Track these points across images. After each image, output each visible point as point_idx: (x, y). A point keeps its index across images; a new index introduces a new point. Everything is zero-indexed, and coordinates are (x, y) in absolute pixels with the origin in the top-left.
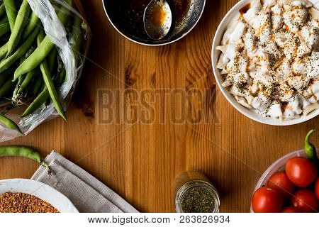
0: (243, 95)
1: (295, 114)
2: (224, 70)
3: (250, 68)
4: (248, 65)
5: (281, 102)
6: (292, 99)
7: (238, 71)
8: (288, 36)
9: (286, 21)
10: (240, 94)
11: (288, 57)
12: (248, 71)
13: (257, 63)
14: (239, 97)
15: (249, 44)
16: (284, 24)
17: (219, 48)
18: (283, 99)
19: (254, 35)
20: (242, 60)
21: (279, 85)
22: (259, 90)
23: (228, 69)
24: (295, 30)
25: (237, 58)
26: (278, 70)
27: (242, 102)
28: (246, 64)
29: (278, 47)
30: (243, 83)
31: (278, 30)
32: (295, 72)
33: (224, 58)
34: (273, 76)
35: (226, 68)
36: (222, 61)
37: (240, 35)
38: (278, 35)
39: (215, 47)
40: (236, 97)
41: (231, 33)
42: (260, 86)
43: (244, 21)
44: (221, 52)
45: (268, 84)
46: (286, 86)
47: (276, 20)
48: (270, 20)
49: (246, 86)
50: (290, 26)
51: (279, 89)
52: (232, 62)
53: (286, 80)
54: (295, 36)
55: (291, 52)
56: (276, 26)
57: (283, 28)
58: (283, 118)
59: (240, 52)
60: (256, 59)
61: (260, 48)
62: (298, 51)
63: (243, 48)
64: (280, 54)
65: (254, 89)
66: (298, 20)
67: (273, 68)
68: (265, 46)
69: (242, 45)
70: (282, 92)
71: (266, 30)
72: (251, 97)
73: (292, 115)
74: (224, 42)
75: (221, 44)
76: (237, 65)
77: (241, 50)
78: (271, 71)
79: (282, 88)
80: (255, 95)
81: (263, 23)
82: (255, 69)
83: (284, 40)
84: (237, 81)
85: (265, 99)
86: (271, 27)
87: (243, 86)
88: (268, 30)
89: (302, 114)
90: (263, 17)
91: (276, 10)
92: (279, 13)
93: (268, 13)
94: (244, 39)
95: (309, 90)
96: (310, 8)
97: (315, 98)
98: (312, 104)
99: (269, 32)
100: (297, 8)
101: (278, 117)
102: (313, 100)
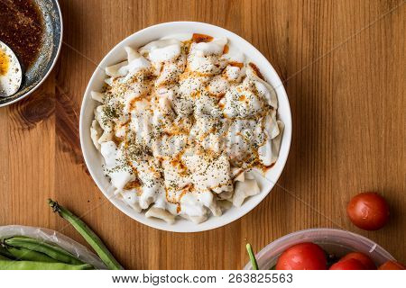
0: (102, 126)
2: (112, 79)
3: (137, 104)
4: (137, 99)
5: (137, 176)
6: (149, 183)
7: (122, 95)
10: (101, 122)
12: (132, 106)
14: (98, 125)
15: (163, 77)
17: (128, 50)
18: (141, 175)
19: (179, 74)
20: (137, 87)
21: (150, 154)
23: (117, 83)
24: (229, 113)
25: (135, 79)
26: (165, 137)
27: (94, 132)
28: (137, 95)
29: (191, 113)
30: (114, 112)
31: (209, 95)
32: (183, 158)
33: (123, 68)
34: (152, 137)
35: (115, 80)
37: (165, 59)
38: (204, 99)
39: (125, 45)
40: (94, 122)
41: (158, 47)
43: (185, 50)
44: (127, 60)
45: (139, 141)
46: (157, 162)
47: (218, 85)
48: (212, 76)
49: (115, 120)
50: (228, 105)
51: (145, 158)
53: (163, 156)
54: (221, 120)
55: (200, 132)
56: (212, 88)
58: (120, 195)
60: (153, 100)
61: (171, 93)
62: (207, 137)
63: (154, 77)
65: (120, 131)
66: (243, 105)
67: (161, 130)
68: (179, 98)
69: (156, 73)
70: (145, 165)
71: (196, 80)
72: (109, 135)
73: (133, 200)
76: (127, 87)
78: (156, 131)
79: (150, 162)
80: (117, 141)
81: (201, 71)
82: (142, 111)
83: (205, 112)
84: (110, 103)
85: (120, 153)
86: (206, 85)
88: (199, 83)
89: (144, 211)
90: (208, 65)
91: (232, 72)
92: (229, 79)
93: (218, 66)
94: (165, 67)
95: (178, 193)
96: (271, 108)
97: (179, 209)
98: (167, 211)
99: (197, 87)
100: (255, 92)
101: (116, 189)
102: (173, 208)
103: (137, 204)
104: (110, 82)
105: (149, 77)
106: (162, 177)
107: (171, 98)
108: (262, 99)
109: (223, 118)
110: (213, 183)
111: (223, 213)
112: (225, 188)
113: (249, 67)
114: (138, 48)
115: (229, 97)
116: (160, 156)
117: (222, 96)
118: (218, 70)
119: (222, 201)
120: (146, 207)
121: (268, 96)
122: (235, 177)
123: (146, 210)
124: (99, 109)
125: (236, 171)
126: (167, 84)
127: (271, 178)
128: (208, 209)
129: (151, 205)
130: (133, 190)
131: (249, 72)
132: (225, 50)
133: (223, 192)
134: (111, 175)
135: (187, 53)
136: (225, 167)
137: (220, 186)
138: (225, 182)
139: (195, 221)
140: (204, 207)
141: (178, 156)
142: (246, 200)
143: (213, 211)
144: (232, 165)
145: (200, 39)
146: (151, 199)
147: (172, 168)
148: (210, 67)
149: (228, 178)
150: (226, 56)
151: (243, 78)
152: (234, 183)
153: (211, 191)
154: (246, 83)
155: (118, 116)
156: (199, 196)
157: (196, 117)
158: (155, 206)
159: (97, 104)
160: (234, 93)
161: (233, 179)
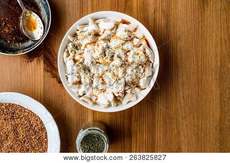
0: (70, 52)
2: (79, 32)
3: (88, 46)
4: (89, 44)
5: (80, 79)
6: (85, 84)
8: (123, 58)
10: (70, 50)
12: (86, 46)
13: (95, 49)
14: (68, 52)
15: (103, 36)
19: (111, 37)
20: (90, 38)
21: (90, 71)
23: (81, 34)
24: (130, 60)
25: (90, 34)
26: (98, 64)
27: (65, 54)
28: (90, 42)
29: (113, 56)
30: (77, 47)
31: (123, 49)
32: (104, 76)
34: (92, 63)
35: (81, 32)
37: (106, 28)
38: (120, 51)
39: (89, 17)
40: (66, 50)
41: (104, 22)
42: (81, 60)
43: (117, 26)
44: (88, 24)
45: (85, 63)
46: (91, 75)
47: (128, 46)
48: (126, 41)
49: (76, 51)
50: (130, 56)
51: (86, 72)
56: (125, 47)
62: (118, 69)
63: (99, 35)
65: (78, 57)
68: (109, 48)
69: (100, 33)
70: (86, 75)
71: (118, 41)
72: (72, 58)
73: (76, 90)
76: (86, 37)
78: (94, 60)
80: (75, 61)
81: (122, 37)
82: (90, 50)
83: (119, 57)
84: (76, 43)
85: (75, 67)
86: (123, 44)
89: (80, 96)
90: (126, 35)
91: (136, 41)
92: (134, 44)
94: (105, 32)
95: (98, 92)
96: (151, 62)
97: (96, 99)
98: (91, 99)
99: (118, 44)
100: (145, 53)
101: (69, 83)
102: (94, 98)
103: (78, 93)
104: (78, 33)
105: (97, 35)
106: (92, 83)
107: (105, 46)
108: (147, 57)
109: (127, 61)
110: (115, 91)
111: (117, 106)
112: (120, 95)
113: (145, 41)
114: (95, 20)
115: (132, 52)
116: (93, 73)
117: (129, 51)
118: (130, 38)
119: (117, 100)
120: (81, 95)
121: (150, 56)
122: (126, 90)
123: (81, 96)
124: (70, 44)
125: (127, 88)
126: (104, 40)
127: (143, 94)
128: (110, 102)
129: (84, 94)
130: (77, 85)
131: (144, 43)
132: (135, 30)
133: (119, 96)
134: (68, 76)
135: (117, 27)
136: (123, 85)
137: (118, 93)
138: (121, 91)
139: (103, 107)
140: (109, 101)
141: (102, 75)
142: (129, 102)
143: (112, 104)
144: (126, 84)
145: (124, 22)
146: (85, 91)
147: (98, 79)
148: (126, 36)
149: (123, 90)
150: (135, 33)
151: (141, 45)
152: (125, 93)
153: (114, 94)
154: (141, 48)
155: (78, 50)
156: (107, 96)
157: (114, 58)
158: (85, 95)
159: (69, 41)
160: (135, 51)
161: (125, 91)
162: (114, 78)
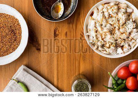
0: (104, 49)
1: (128, 49)
3: (103, 38)
6: (125, 44)
7: (99, 41)
8: (114, 19)
9: (110, 13)
11: (117, 27)
12: (103, 39)
13: (105, 34)
15: (99, 29)
16: (110, 14)
17: (87, 34)
18: (121, 45)
19: (100, 24)
20: (99, 36)
21: (117, 40)
22: (110, 45)
23: (94, 41)
24: (115, 15)
25: (96, 36)
26: (114, 34)
27: (105, 52)
28: (101, 37)
29: (111, 25)
31: (109, 18)
32: (122, 32)
33: (91, 38)
34: (113, 38)
35: (93, 41)
36: (90, 39)
37: (94, 26)
38: (109, 20)
39: (85, 34)
40: (102, 51)
41: (90, 26)
42: (110, 43)
44: (89, 35)
46: (120, 39)
47: (106, 14)
48: (104, 15)
49: (104, 45)
50: (113, 15)
51: (118, 42)
52: (95, 38)
53: (119, 37)
54: (116, 18)
55: (117, 25)
56: (107, 17)
57: (110, 16)
58: (124, 53)
59: (96, 33)
60: (104, 33)
61: (104, 28)
62: (120, 23)
63: (97, 30)
64: (113, 28)
65: (108, 45)
66: (115, 11)
67: (112, 34)
68: (106, 26)
69: (96, 29)
70: (120, 43)
72: (108, 49)
73: (127, 50)
74: (88, 31)
75: (87, 32)
76: (97, 38)
77: (96, 32)
78: (112, 36)
79: (119, 41)
81: (101, 17)
82: (105, 38)
84: (99, 45)
85: (113, 48)
86: (105, 18)
87: (103, 46)
90: (101, 15)
91: (105, 10)
93: (102, 13)
94: (96, 27)
95: (130, 38)
97: (134, 39)
98: (133, 43)
99: (105, 21)
100: (113, 6)
101: (122, 53)
106: (124, 39)
108: (115, 5)
110: (132, 27)
112: (135, 25)
113: (105, 5)
119: (137, 27)
121: (115, 3)
123: (131, 48)
124: (99, 48)
129: (129, 45)
132: (98, 9)
134: (117, 53)
135: (94, 19)
136: (129, 22)
138: (133, 24)
140: (137, 32)
141: (121, 33)
144: (129, 20)
145: (92, 14)
147: (123, 36)
150: (100, 10)
151: (107, 8)
161: (133, 22)
162: (124, 26)
